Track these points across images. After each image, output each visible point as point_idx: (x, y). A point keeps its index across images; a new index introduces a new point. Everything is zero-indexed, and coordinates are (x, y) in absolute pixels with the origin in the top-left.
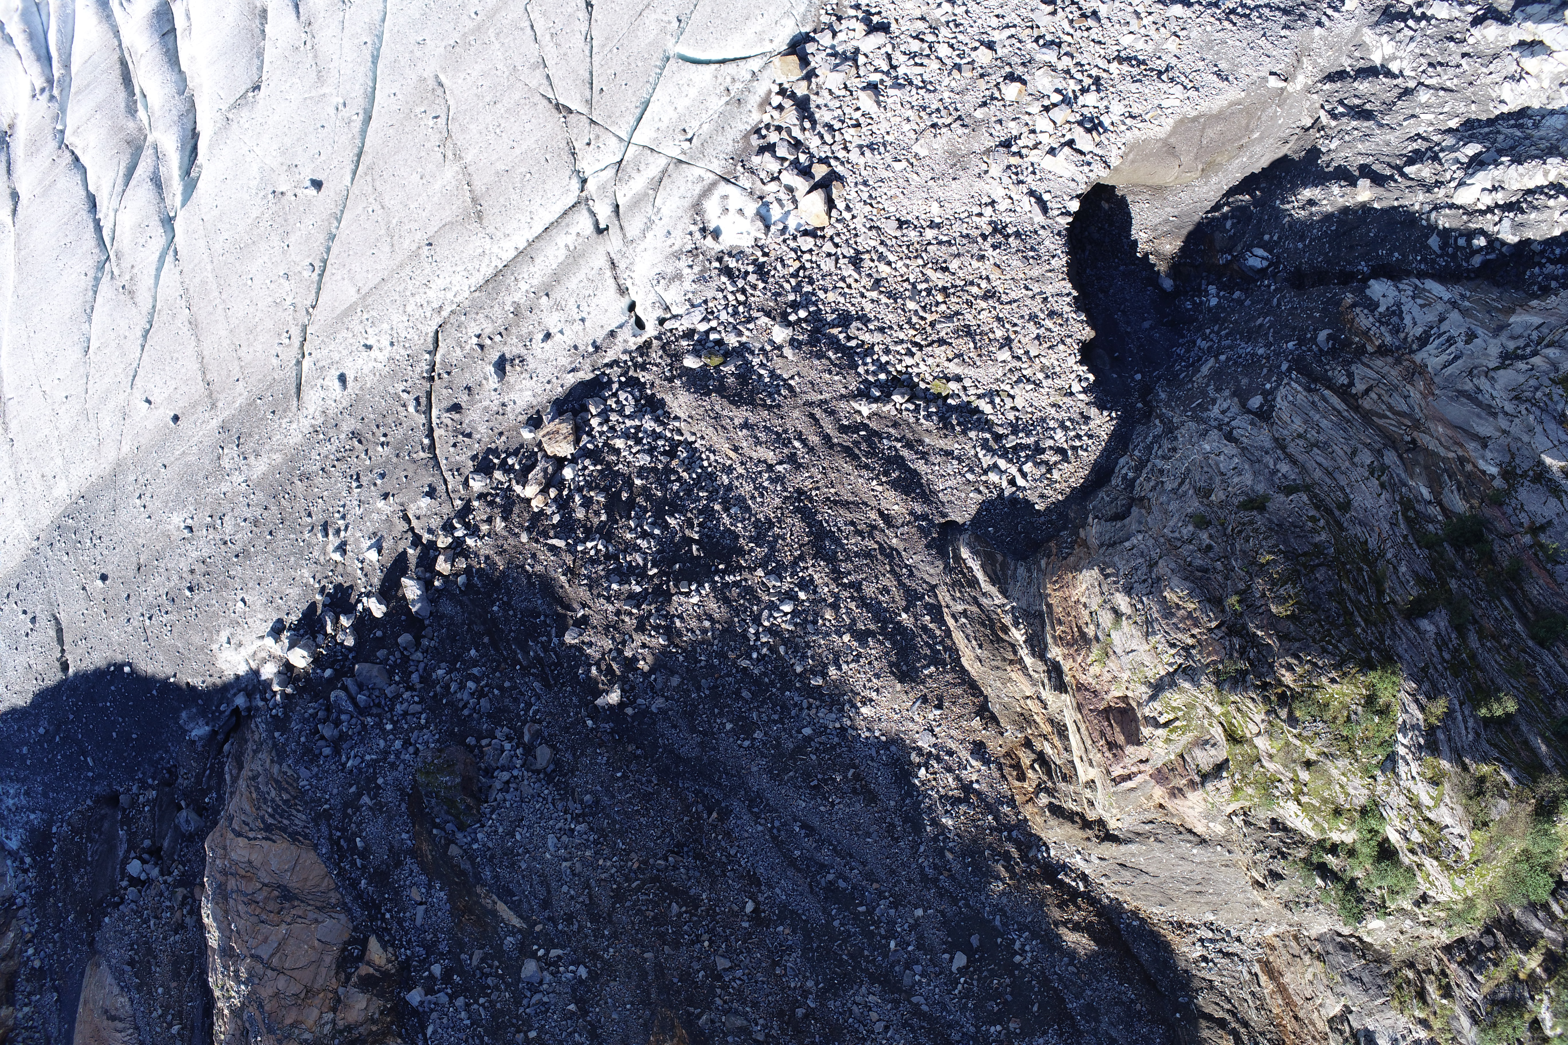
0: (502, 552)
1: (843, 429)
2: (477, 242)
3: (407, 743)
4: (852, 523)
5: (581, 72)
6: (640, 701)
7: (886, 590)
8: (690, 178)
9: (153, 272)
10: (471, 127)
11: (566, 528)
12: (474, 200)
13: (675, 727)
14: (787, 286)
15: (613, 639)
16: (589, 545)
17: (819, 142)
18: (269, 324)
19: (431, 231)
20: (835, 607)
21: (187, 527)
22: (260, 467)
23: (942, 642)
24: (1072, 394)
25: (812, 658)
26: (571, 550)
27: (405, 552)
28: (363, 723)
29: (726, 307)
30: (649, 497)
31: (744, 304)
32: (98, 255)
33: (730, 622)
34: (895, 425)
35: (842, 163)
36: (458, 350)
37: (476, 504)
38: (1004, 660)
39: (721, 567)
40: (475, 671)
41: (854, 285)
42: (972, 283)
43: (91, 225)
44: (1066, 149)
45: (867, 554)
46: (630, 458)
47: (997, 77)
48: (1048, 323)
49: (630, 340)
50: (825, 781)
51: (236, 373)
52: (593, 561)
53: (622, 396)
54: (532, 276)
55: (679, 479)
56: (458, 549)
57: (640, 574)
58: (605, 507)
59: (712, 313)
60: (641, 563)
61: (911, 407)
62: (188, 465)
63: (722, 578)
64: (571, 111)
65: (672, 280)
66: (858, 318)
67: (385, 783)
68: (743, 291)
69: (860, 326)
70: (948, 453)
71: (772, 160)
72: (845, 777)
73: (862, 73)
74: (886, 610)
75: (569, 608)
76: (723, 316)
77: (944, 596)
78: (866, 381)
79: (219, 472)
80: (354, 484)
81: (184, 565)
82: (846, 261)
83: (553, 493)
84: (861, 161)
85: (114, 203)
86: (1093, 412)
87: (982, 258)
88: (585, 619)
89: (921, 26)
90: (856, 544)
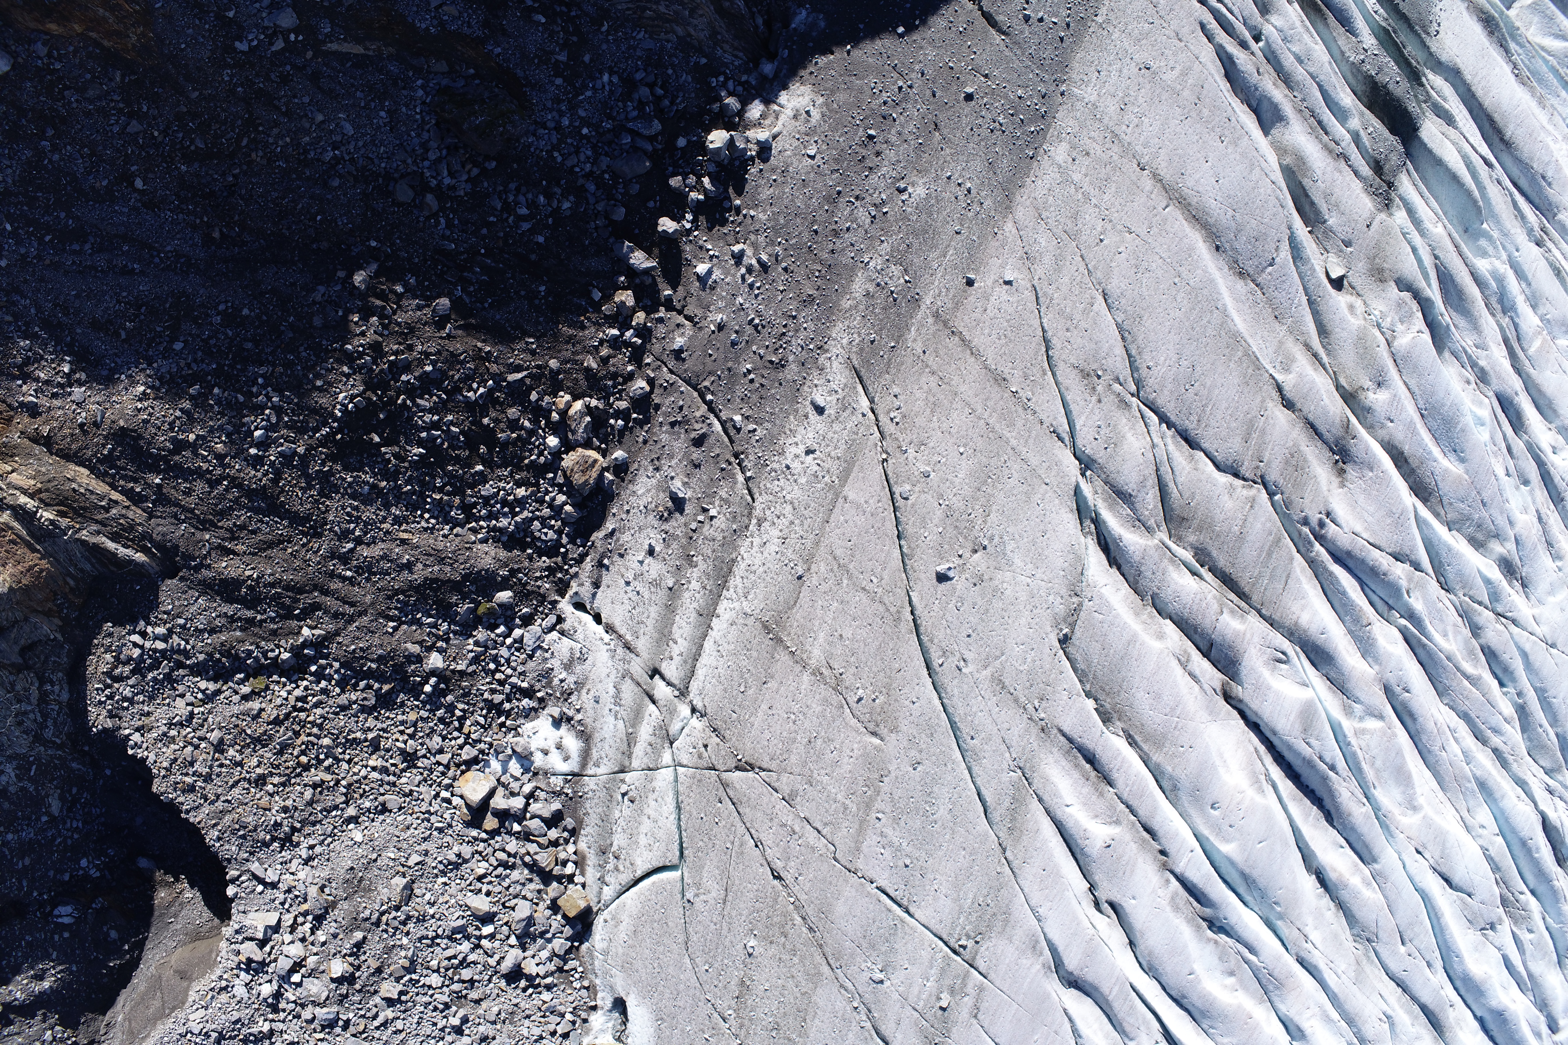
0: (570, 339)
1: (316, 607)
2: (754, 604)
3: (558, 128)
4: (254, 532)
5: (747, 810)
6: (338, 288)
7: (188, 493)
8: (605, 760)
9: (1073, 407)
10: (820, 708)
11: (518, 394)
12: (779, 640)
13: (293, 284)
14: (461, 706)
15: (399, 324)
16: (482, 390)
17: (508, 848)
18: (920, 421)
19: (805, 592)
20: (220, 457)
21: (905, 189)
22: (859, 285)
23: (113, 476)
24: (138, 730)
25: (212, 406)
26: (498, 378)
27: (674, 288)
28: (614, 119)
29: (508, 661)
30: (457, 460)
31: (494, 673)
32: (1148, 393)
33: (301, 396)
34: (274, 633)
35: (476, 839)
36: (725, 495)
37: (630, 368)
38: (47, 490)
39: (339, 436)
40: (526, 226)
41: (397, 735)
42: (283, 784)
43: (1173, 418)
44: (260, 935)
45: (223, 514)
46: (502, 484)
47: (363, 975)
48: (188, 780)
49: (580, 587)
50: (136, 316)
51: (930, 358)
52: (468, 379)
53: (551, 535)
54: (693, 599)
55: (441, 490)
56: (622, 319)
57: (412, 392)
58: (493, 431)
59: (518, 650)
60: (419, 401)
61: (270, 655)
62: (934, 247)
63: (331, 428)
64: (737, 768)
65: (571, 661)
66: (373, 708)
67: (552, 83)
68: (501, 683)
69: (366, 703)
70: (212, 631)
71: (539, 813)
72: (125, 329)
73: (505, 928)
74: (176, 477)
75: (465, 328)
76: (504, 652)
77: (136, 514)
78: (326, 657)
79: (897, 258)
80: (757, 321)
81: (890, 155)
82: (420, 754)
83: (555, 416)
84: (456, 849)
85: (1161, 452)
86: (109, 724)
87: (285, 810)
88: (440, 326)
89: (474, 995)
90: (239, 517)
